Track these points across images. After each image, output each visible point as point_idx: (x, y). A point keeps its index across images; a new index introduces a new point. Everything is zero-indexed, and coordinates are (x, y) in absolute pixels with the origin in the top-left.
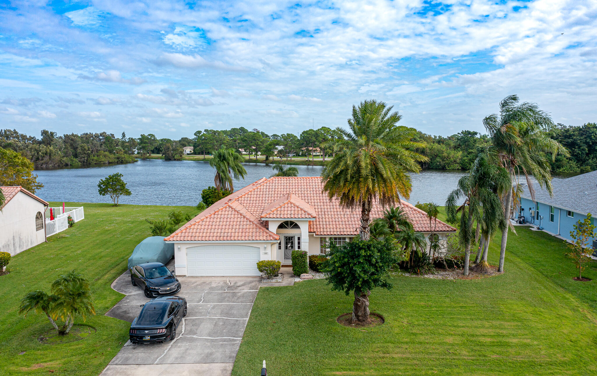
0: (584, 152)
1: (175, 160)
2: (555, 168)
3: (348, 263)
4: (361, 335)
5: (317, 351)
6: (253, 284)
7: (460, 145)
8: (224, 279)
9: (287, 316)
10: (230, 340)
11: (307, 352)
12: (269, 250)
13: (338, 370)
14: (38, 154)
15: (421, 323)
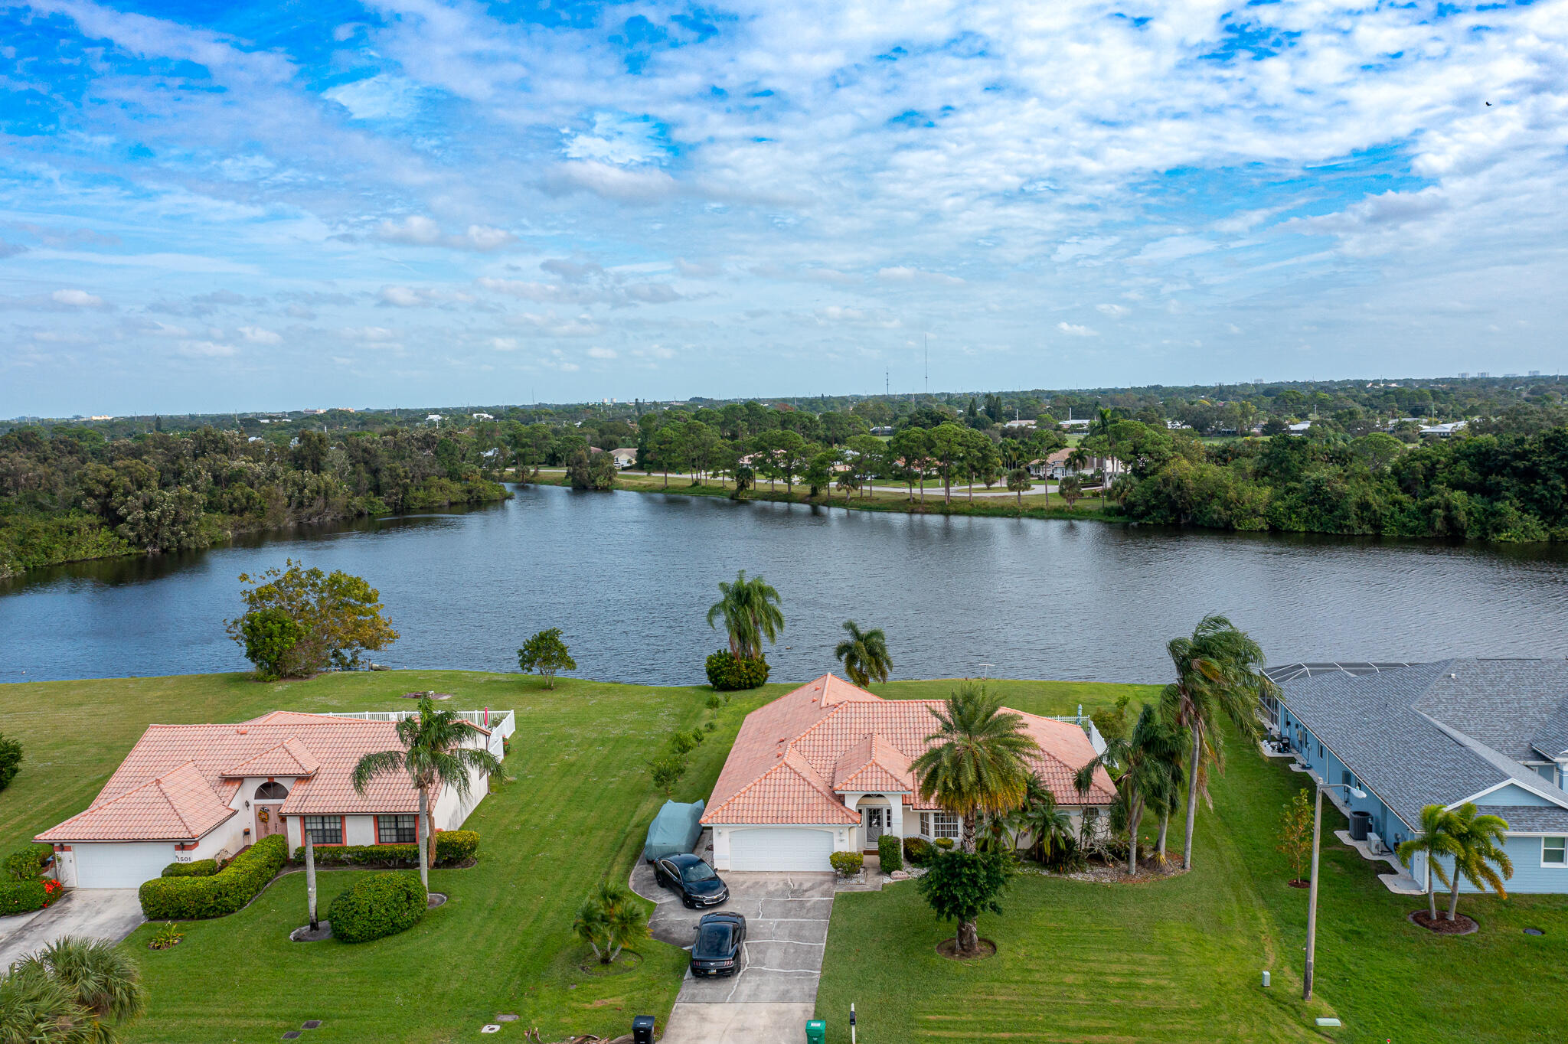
0: (1556, 493)
1: (596, 489)
2: (1489, 531)
3: (948, 885)
4: (963, 971)
5: (909, 991)
6: (825, 887)
7: (1267, 468)
8: (783, 877)
9: (874, 941)
10: (807, 974)
11: (899, 991)
12: (845, 837)
13: (931, 1014)
14: (301, 491)
15: (1042, 954)
